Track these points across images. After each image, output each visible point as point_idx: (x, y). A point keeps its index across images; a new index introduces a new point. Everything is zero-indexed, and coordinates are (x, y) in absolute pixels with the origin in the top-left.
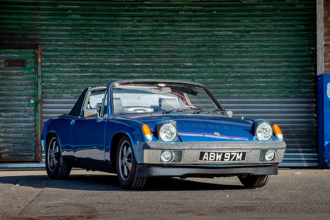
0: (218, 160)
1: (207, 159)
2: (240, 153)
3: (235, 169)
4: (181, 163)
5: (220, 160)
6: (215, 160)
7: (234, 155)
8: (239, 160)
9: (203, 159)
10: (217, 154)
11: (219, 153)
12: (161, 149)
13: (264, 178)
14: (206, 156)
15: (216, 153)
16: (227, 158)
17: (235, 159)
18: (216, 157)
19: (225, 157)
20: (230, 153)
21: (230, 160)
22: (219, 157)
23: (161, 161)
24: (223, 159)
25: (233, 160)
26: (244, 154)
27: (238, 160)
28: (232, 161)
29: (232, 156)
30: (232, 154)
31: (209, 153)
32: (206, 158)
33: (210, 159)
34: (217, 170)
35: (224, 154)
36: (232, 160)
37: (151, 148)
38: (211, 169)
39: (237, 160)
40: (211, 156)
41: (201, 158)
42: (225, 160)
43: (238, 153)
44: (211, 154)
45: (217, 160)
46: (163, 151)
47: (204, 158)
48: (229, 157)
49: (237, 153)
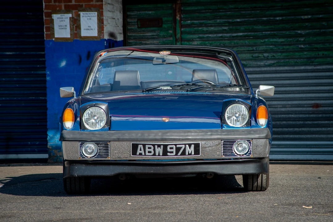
0: (159, 155)
1: (143, 154)
2: (190, 145)
3: (189, 167)
4: (109, 158)
5: (161, 154)
6: (154, 155)
7: (181, 148)
8: (191, 154)
9: (138, 154)
10: (156, 146)
11: (159, 146)
12: (79, 141)
13: (257, 178)
14: (141, 150)
15: (154, 145)
16: (172, 152)
17: (184, 153)
18: (154, 150)
19: (169, 150)
20: (176, 145)
21: (176, 154)
22: (159, 150)
23: (82, 156)
24: (165, 153)
25: (181, 155)
26: (197, 146)
27: (189, 154)
28: (179, 157)
29: (178, 150)
30: (178, 146)
31: (144, 146)
32: (141, 152)
33: (147, 154)
34: (161, 168)
35: (165, 146)
36: (179, 154)
37: (67, 140)
38: (153, 167)
39: (187, 154)
40: (147, 150)
41: (134, 152)
42: (169, 154)
43: (187, 146)
44: (147, 146)
45: (157, 154)
46: (82, 143)
47: (139, 152)
48: (174, 150)
49: (185, 144)
